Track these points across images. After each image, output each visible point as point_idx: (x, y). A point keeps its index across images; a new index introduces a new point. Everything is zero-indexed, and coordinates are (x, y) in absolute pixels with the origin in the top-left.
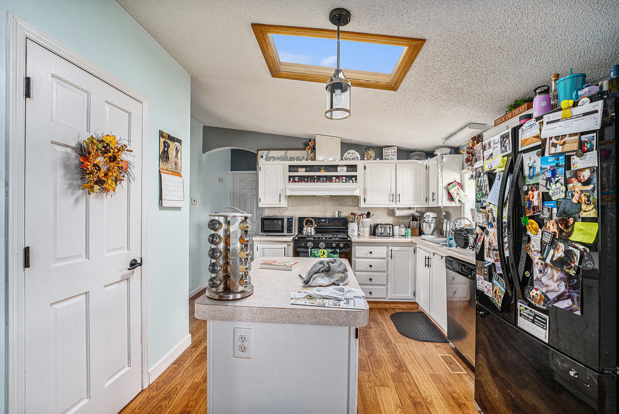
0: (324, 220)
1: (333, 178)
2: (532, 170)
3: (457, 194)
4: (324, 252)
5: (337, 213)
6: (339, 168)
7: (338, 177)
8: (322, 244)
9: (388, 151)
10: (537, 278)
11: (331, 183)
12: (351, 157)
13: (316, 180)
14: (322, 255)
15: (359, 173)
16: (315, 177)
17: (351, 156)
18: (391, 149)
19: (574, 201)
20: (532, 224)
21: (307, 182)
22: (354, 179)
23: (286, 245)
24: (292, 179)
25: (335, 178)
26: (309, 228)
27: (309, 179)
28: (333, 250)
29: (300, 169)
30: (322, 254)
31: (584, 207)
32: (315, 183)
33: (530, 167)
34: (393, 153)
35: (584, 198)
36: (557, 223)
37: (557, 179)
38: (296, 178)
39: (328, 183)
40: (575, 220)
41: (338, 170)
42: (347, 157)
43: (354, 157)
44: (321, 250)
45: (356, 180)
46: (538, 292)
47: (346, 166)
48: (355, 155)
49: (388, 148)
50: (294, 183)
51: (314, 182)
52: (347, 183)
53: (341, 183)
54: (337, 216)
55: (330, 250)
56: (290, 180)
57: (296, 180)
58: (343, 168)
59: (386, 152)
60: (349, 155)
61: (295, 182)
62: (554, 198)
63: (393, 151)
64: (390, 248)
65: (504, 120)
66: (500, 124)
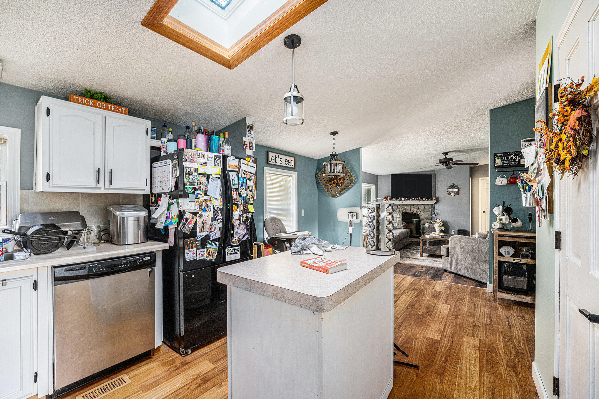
2: (233, 181)
10: (236, 232)
19: (248, 197)
20: (234, 207)
31: (250, 199)
33: (233, 180)
35: (251, 196)
36: (243, 206)
37: (243, 188)
40: (248, 205)
46: (236, 238)
62: (242, 196)
65: (93, 105)
66: (85, 104)
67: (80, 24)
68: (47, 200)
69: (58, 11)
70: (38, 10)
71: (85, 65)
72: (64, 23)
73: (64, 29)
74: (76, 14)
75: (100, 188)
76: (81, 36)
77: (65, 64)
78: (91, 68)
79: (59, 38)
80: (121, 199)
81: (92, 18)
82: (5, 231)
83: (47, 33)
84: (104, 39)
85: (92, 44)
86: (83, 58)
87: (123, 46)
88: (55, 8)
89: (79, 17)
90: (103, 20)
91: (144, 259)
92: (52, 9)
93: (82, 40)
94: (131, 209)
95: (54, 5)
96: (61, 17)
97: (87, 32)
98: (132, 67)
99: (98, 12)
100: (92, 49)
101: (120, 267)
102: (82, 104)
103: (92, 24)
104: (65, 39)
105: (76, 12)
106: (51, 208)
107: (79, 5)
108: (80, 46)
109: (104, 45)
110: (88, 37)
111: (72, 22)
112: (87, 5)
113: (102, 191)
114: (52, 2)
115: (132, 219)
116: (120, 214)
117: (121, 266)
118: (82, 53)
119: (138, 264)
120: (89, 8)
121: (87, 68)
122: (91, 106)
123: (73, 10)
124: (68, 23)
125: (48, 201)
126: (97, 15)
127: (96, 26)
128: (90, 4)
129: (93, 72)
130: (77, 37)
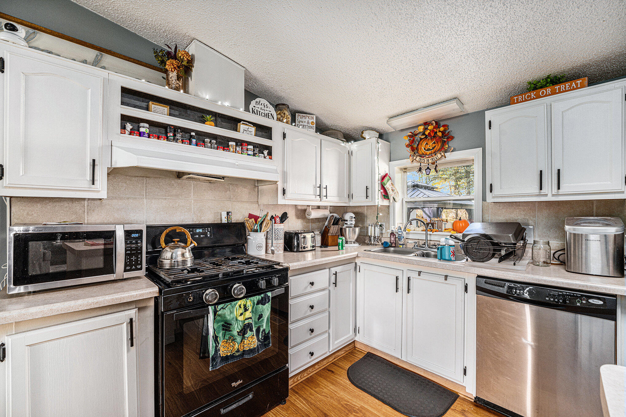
0: (201, 230)
1: (230, 143)
3: (392, 190)
4: (245, 306)
5: (224, 215)
6: (242, 127)
7: (240, 143)
8: (238, 287)
9: (303, 120)
11: (226, 153)
12: (262, 111)
13: (194, 141)
14: (241, 314)
15: (275, 142)
16: (193, 134)
17: (261, 109)
18: (307, 118)
21: (175, 140)
22: (266, 152)
23: (132, 313)
24: (129, 126)
25: (234, 144)
26: (179, 251)
27: (179, 136)
28: (262, 295)
29: (153, 106)
30: (242, 310)
32: (193, 147)
34: (311, 125)
38: (142, 124)
39: (220, 151)
41: (242, 130)
42: (257, 109)
43: (266, 112)
44: (239, 302)
45: (270, 154)
47: (254, 124)
48: (268, 109)
49: (304, 115)
50: (136, 138)
51: (190, 144)
52: (256, 158)
53: (245, 156)
54: (224, 221)
55: (256, 298)
56: (123, 128)
57: (142, 130)
58: (250, 127)
59: (301, 120)
60: (258, 106)
61: (141, 134)
63: (310, 121)
64: (333, 270)
65: (535, 97)
66: (526, 100)
67: (472, 29)
68: (504, 210)
69: (451, 34)
70: (443, 46)
71: (508, 61)
72: (462, 40)
73: (466, 44)
74: (462, 24)
75: (546, 195)
76: (482, 38)
77: (492, 71)
78: (515, 58)
79: (470, 54)
80: (595, 208)
81: (475, 14)
82: (452, 236)
83: (460, 57)
84: (501, 22)
85: (496, 36)
86: (500, 55)
87: (524, 11)
88: (448, 34)
89: (466, 24)
90: (483, 7)
91: (590, 301)
92: (447, 37)
93: (486, 41)
94: (599, 223)
95: (446, 32)
96: (457, 36)
97: (482, 30)
98: (557, 23)
99: (473, 4)
100: (500, 40)
101: (547, 299)
102: (523, 101)
103: (480, 19)
104: (474, 51)
105: (461, 23)
106: (507, 218)
107: (458, 15)
108: (489, 47)
109: (506, 28)
110: (487, 34)
111: (466, 33)
112: (461, 9)
113: (550, 198)
114: (443, 32)
115: (597, 237)
116: (570, 229)
117: (550, 299)
118: (495, 51)
119: (578, 304)
120: (465, 8)
121: (512, 62)
122: (534, 99)
123: (458, 23)
124: (464, 37)
125: (505, 212)
126: (475, 8)
127: (483, 18)
128: (463, 5)
129: (520, 61)
130: (480, 42)
